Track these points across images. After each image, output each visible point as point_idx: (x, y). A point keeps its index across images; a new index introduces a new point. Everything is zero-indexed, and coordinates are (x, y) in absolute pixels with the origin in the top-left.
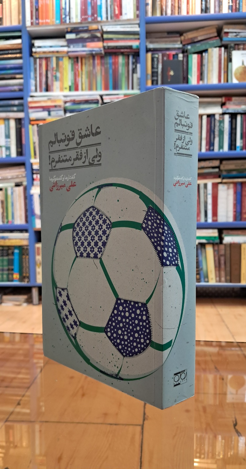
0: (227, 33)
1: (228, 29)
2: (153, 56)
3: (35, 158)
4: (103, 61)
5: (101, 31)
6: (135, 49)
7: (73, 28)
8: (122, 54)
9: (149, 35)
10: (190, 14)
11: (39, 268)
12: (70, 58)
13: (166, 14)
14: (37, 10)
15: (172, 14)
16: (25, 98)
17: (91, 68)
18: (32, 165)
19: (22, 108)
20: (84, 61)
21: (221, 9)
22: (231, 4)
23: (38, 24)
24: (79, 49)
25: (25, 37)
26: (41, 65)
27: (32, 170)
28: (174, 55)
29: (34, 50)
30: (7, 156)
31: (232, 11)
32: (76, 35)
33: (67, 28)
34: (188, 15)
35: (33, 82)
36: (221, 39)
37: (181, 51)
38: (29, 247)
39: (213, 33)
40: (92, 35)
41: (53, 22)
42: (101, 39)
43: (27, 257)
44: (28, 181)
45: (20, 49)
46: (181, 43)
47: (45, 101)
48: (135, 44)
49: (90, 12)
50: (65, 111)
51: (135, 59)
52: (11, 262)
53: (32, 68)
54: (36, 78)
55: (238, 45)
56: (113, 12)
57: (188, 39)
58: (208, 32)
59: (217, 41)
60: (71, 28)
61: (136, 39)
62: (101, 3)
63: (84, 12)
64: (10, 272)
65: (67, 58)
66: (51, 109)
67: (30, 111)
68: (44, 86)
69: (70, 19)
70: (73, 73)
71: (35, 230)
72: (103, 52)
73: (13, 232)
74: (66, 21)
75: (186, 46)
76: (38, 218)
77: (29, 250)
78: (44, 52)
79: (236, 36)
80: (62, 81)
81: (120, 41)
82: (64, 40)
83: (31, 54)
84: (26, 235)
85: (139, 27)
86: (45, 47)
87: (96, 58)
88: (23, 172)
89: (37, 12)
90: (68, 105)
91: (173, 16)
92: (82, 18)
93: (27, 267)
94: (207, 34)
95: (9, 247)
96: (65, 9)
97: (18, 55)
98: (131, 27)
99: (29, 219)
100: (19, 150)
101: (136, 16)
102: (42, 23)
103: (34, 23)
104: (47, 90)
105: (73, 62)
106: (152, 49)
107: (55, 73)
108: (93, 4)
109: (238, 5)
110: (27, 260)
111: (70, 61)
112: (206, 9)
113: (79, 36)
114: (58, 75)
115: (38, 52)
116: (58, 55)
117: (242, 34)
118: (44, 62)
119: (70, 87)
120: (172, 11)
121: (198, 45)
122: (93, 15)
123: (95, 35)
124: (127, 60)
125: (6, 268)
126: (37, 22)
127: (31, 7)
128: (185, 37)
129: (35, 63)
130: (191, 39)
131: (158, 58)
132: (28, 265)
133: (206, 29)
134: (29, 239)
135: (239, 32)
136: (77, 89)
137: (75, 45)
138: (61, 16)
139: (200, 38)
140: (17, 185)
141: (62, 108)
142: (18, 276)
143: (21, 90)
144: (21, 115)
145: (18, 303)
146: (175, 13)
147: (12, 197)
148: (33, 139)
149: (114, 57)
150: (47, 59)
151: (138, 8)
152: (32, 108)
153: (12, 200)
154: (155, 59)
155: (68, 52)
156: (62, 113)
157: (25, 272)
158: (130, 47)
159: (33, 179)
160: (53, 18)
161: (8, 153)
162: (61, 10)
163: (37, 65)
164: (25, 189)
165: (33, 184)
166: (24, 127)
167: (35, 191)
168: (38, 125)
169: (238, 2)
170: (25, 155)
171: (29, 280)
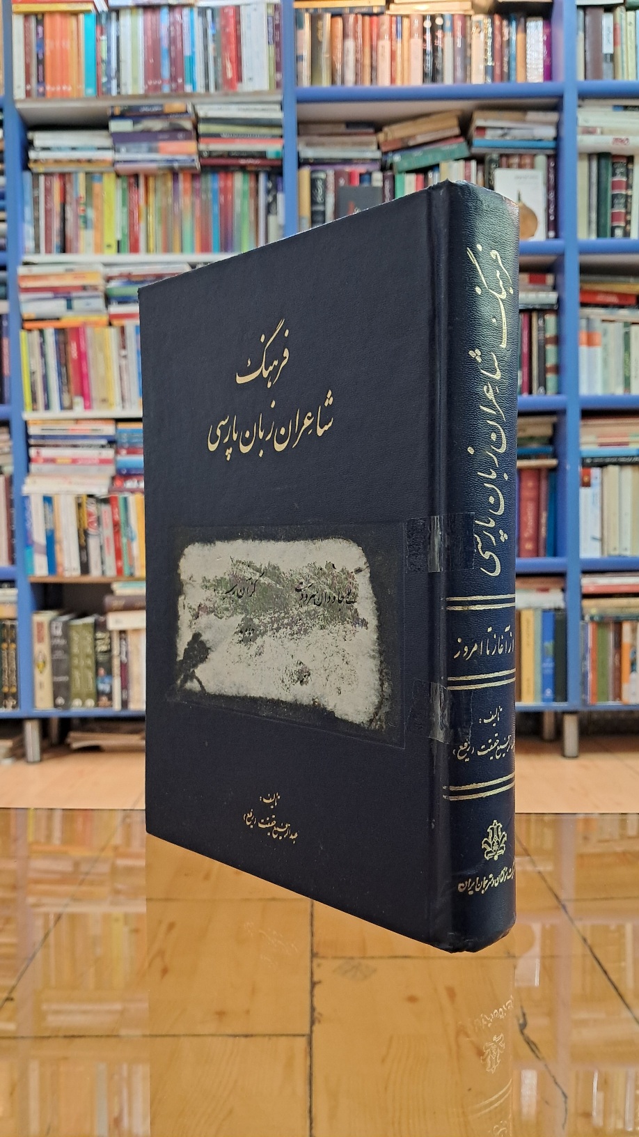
0: (482, 129)
1: (486, 119)
2: (315, 175)
3: (34, 409)
4: (197, 185)
5: (193, 117)
6: (271, 160)
7: (126, 106)
8: (243, 169)
9: (304, 126)
10: (399, 83)
11: (42, 671)
12: (118, 176)
13: (343, 82)
14: (41, 62)
15: (356, 82)
16: (10, 268)
17: (170, 200)
18: (26, 423)
19: (3, 290)
20: (151, 182)
21: (468, 73)
22: (490, 63)
23: (44, 94)
24: (140, 157)
25: (13, 125)
26: (48, 191)
27: (28, 436)
28: (361, 175)
29: (32, 155)
31: (493, 79)
32: (135, 123)
33: (112, 107)
34: (393, 87)
35: (29, 230)
36: (470, 143)
37: (377, 166)
38: (16, 623)
39: (451, 128)
40: (171, 124)
41: (79, 91)
42: (194, 134)
43: (13, 646)
44: (15, 464)
46: (379, 148)
47: (57, 276)
48: (272, 148)
49: (166, 72)
50: (108, 299)
51: (272, 181)
53: (28, 197)
54: (37, 220)
55: (508, 156)
56: (220, 73)
57: (395, 140)
58: (440, 125)
59: (459, 147)
60: (121, 107)
61: (274, 136)
62: (193, 53)
63: (152, 71)
65: (113, 176)
66: (74, 294)
67: (23, 297)
68: (56, 240)
69: (118, 86)
70: (125, 210)
71: (33, 580)
72: (197, 165)
74: (109, 90)
75: (390, 155)
76: (40, 553)
77: (18, 630)
78: (57, 162)
79: (503, 135)
80: (99, 229)
81: (238, 140)
82: (104, 133)
83: (25, 164)
84: (9, 593)
85: (282, 109)
86: (59, 149)
87: (181, 177)
88: (5, 442)
89: (41, 67)
90: (113, 284)
91: (359, 87)
92: (149, 86)
93: (12, 672)
94: (437, 130)
96: (109, 63)
98: (263, 110)
99: (17, 556)
101: (274, 85)
102: (54, 94)
103: (34, 93)
104: (63, 249)
105: (125, 185)
106: (311, 159)
107: (84, 211)
108: (173, 54)
109: (505, 65)
110: (13, 653)
111: (119, 181)
112: (433, 74)
113: (140, 127)
114: (91, 214)
115: (43, 160)
116: (90, 168)
117: (515, 133)
118: (56, 184)
119: (119, 242)
120: (357, 74)
121: (417, 153)
122: (173, 78)
123: (179, 125)
124: (253, 184)
126: (41, 89)
127: (27, 54)
128: (386, 135)
129: (35, 185)
130: (402, 139)
131: (325, 182)
132: (15, 667)
133: (434, 117)
134: (18, 603)
135: (509, 129)
136: (134, 248)
137: (130, 145)
138: (98, 79)
139: (420, 139)
141: (101, 294)
143: (1, 249)
144: (1, 307)
146: (363, 82)
148: (30, 365)
149: (223, 175)
150: (63, 176)
151: (278, 67)
152: (27, 290)
154: (320, 184)
155: (114, 163)
156: (100, 303)
157: (7, 683)
158: (262, 155)
159: (29, 460)
160: (79, 82)
162: (97, 64)
163: (40, 191)
164: (10, 482)
165: (28, 470)
166: (8, 335)
167: (33, 487)
168: (41, 332)
169: (506, 59)
170: (9, 402)
171: (17, 703)
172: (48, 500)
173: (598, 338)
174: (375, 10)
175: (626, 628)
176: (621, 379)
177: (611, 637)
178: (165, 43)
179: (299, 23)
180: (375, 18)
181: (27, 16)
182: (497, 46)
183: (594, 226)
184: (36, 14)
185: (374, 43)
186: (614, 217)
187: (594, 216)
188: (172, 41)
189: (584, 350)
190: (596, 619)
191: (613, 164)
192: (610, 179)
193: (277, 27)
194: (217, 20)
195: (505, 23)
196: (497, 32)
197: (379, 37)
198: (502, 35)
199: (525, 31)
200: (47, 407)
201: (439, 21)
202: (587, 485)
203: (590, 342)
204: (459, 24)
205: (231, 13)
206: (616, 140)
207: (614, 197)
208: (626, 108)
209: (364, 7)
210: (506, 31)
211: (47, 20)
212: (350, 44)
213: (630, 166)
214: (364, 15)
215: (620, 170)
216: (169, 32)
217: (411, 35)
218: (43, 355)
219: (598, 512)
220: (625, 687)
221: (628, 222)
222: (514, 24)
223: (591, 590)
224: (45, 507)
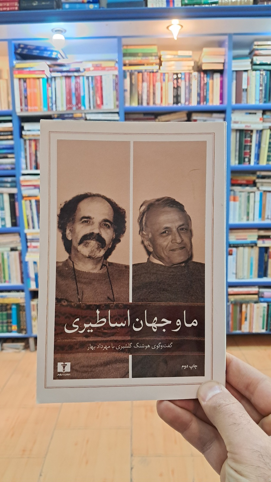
0: (195, 121)
1: (197, 116)
3: (29, 228)
5: (85, 118)
7: (59, 114)
9: (128, 115)
11: (34, 321)
13: (142, 99)
14: (26, 97)
15: (147, 100)
16: (17, 176)
18: (26, 235)
19: (15, 184)
21: (190, 96)
23: (28, 110)
25: (16, 121)
26: (30, 146)
27: (27, 239)
29: (24, 133)
30: (2, 226)
33: (54, 114)
35: (23, 161)
38: (25, 305)
39: (184, 117)
41: (41, 109)
43: (24, 313)
44: (22, 246)
45: (11, 132)
47: (36, 181)
49: (74, 102)
52: (9, 316)
53: (23, 148)
54: (26, 157)
56: (95, 102)
60: (57, 115)
62: (84, 95)
63: (69, 102)
64: (9, 324)
67: (23, 188)
68: (34, 164)
69: (56, 107)
71: (31, 290)
73: (11, 292)
74: (52, 109)
76: (33, 281)
77: (26, 307)
78: (33, 135)
83: (21, 136)
84: (22, 294)
85: (119, 115)
86: (34, 130)
88: (18, 238)
89: (26, 100)
91: (149, 106)
92: (67, 107)
93: (24, 322)
94: (178, 118)
95: (7, 305)
96: (52, 98)
97: (10, 137)
98: (112, 116)
99: (24, 281)
100: (14, 221)
101: (116, 106)
102: (31, 110)
103: (23, 110)
104: (37, 168)
108: (77, 95)
109: (205, 93)
110: (24, 315)
112: (177, 98)
115: (28, 135)
118: (33, 144)
120: (147, 96)
122: (77, 104)
125: (5, 321)
126: (26, 108)
127: (21, 94)
128: (159, 120)
129: (25, 144)
132: (25, 320)
133: (178, 114)
134: (25, 298)
135: (206, 120)
138: (48, 104)
140: (13, 250)
142: (16, 328)
143: (13, 169)
144: (14, 191)
145: (17, 351)
146: (150, 99)
147: (8, 260)
148: (26, 213)
150: (36, 141)
151: (117, 99)
152: (24, 186)
153: (8, 263)
157: (22, 325)
159: (27, 247)
160: (41, 106)
161: (3, 224)
162: (48, 99)
163: (27, 146)
164: (20, 255)
165: (27, 251)
166: (17, 201)
167: (30, 257)
168: (30, 201)
169: (205, 91)
170: (19, 226)
171: (26, 332)
172: (35, 263)
173: (238, 198)
174: (155, 71)
175: (244, 306)
176: (246, 213)
177: (238, 309)
178: (73, 91)
179: (125, 77)
180: (154, 74)
181: (20, 79)
182: (202, 85)
183: (237, 158)
184: (23, 79)
185: (154, 83)
186: (245, 154)
187: (237, 154)
188: (76, 90)
189: (232, 203)
190: (233, 303)
191: (245, 133)
192: (244, 139)
193: (117, 84)
194: (94, 81)
195: (205, 75)
196: (202, 80)
197: (156, 81)
198: (204, 80)
199: (213, 79)
200: (33, 228)
201: (179, 76)
202: (231, 254)
203: (235, 200)
204: (187, 76)
205: (99, 78)
206: (246, 126)
207: (245, 146)
208: (250, 113)
209: (150, 69)
210: (205, 79)
211: (28, 81)
212: (145, 85)
213: (251, 134)
214: (150, 72)
215: (248, 135)
216: (75, 86)
217: (168, 81)
218: (31, 209)
219: (235, 264)
220: (243, 326)
221: (250, 156)
222: (208, 76)
223: (232, 293)
224: (34, 265)
